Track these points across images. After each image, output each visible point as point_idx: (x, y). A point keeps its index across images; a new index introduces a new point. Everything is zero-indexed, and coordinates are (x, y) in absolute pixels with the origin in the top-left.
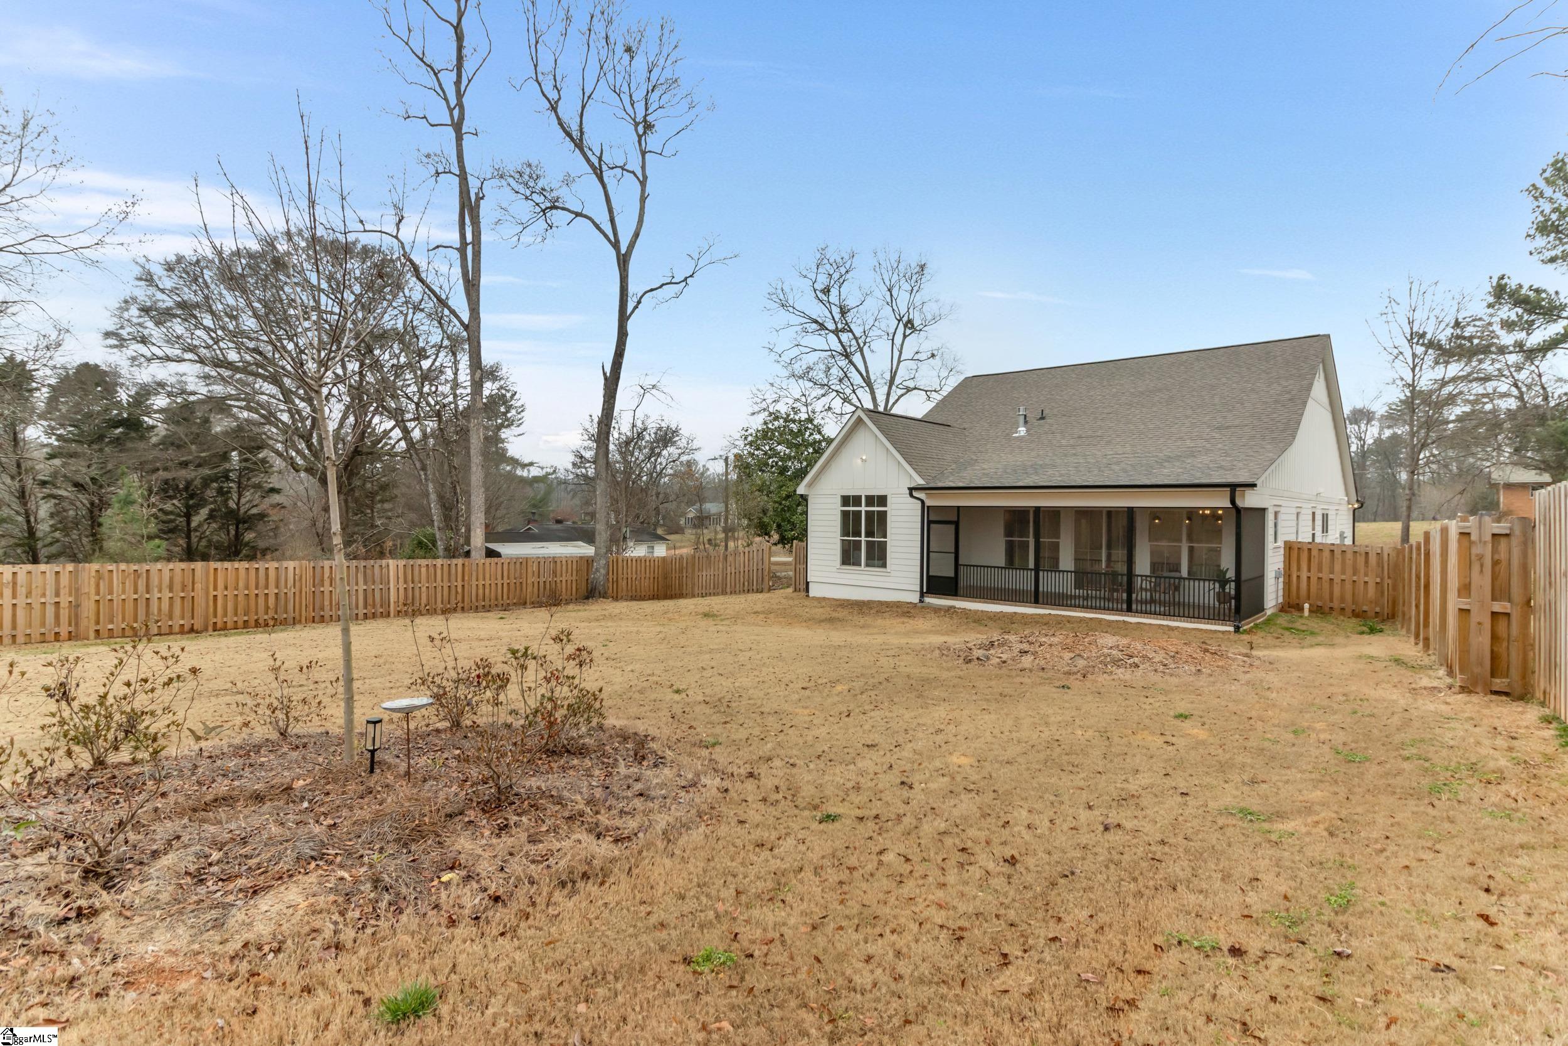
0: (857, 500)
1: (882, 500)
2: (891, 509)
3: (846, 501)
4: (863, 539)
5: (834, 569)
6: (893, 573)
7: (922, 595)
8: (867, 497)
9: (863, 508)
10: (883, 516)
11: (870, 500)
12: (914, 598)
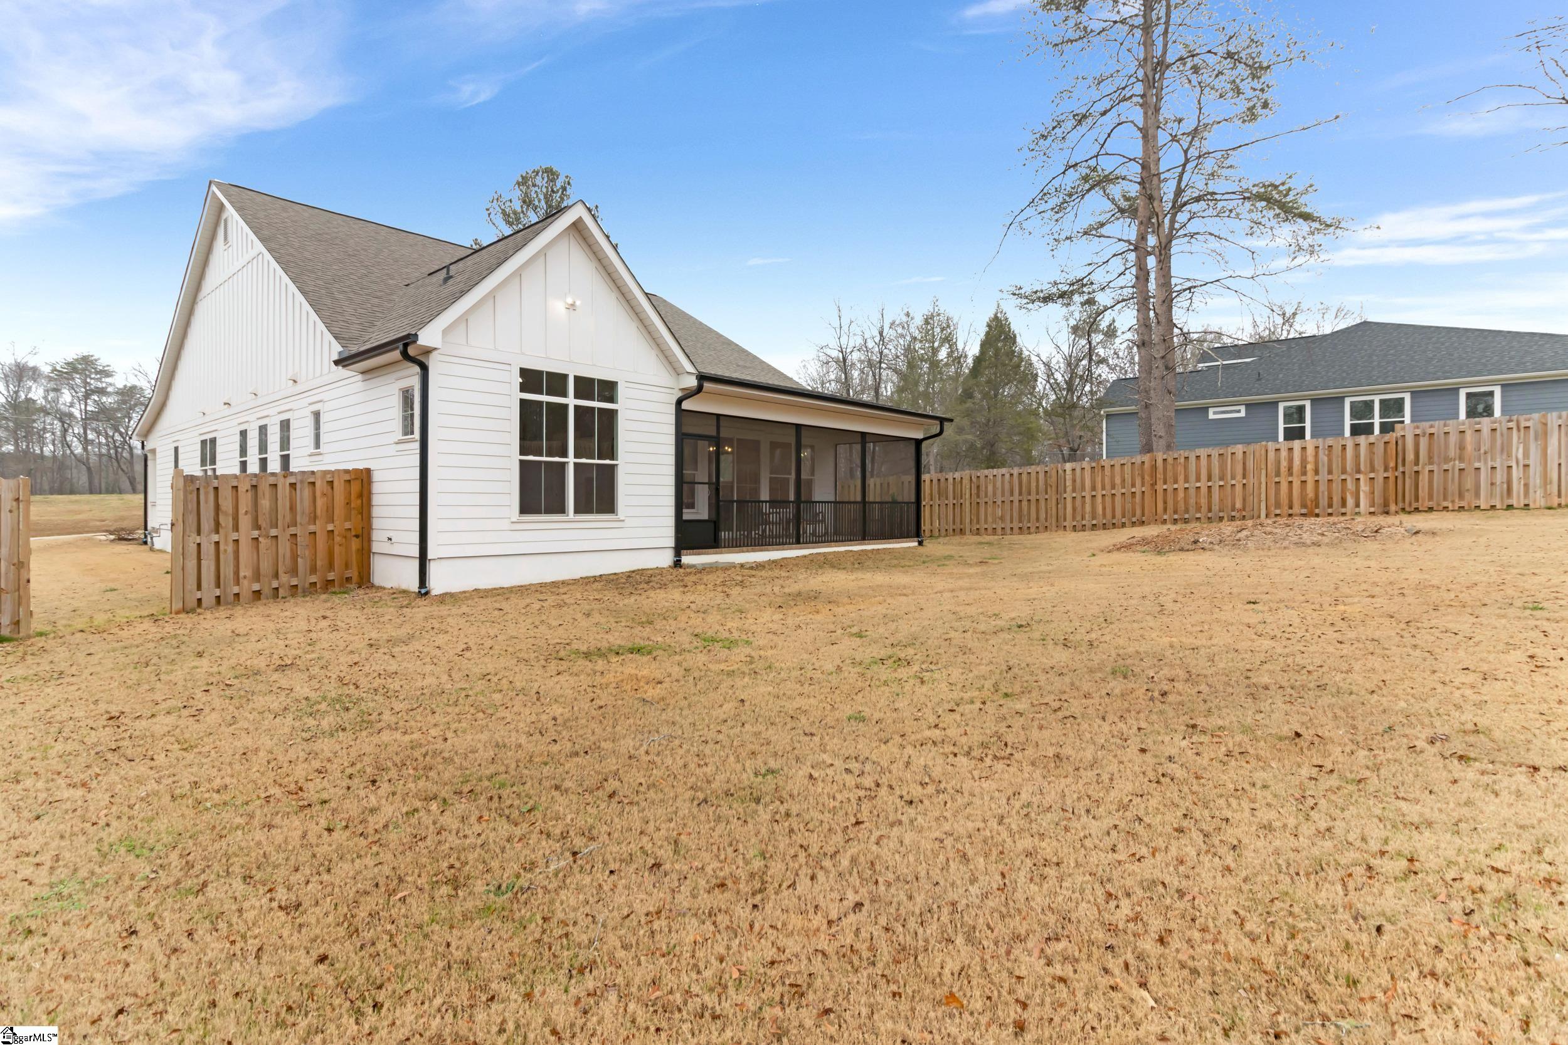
0: (556, 383)
1: (608, 390)
2: (625, 406)
3: (531, 379)
4: (571, 459)
5: (506, 524)
6: (627, 524)
7: (678, 550)
8: (578, 379)
9: (571, 401)
10: (609, 417)
11: (585, 387)
12: (665, 559)
